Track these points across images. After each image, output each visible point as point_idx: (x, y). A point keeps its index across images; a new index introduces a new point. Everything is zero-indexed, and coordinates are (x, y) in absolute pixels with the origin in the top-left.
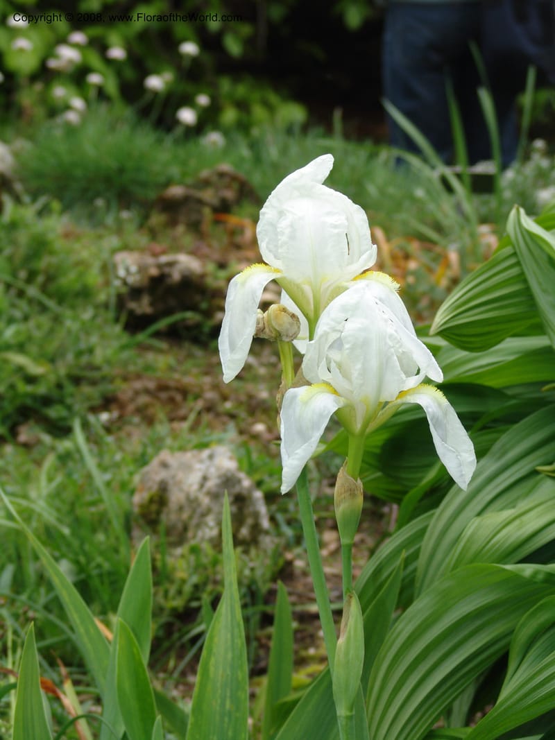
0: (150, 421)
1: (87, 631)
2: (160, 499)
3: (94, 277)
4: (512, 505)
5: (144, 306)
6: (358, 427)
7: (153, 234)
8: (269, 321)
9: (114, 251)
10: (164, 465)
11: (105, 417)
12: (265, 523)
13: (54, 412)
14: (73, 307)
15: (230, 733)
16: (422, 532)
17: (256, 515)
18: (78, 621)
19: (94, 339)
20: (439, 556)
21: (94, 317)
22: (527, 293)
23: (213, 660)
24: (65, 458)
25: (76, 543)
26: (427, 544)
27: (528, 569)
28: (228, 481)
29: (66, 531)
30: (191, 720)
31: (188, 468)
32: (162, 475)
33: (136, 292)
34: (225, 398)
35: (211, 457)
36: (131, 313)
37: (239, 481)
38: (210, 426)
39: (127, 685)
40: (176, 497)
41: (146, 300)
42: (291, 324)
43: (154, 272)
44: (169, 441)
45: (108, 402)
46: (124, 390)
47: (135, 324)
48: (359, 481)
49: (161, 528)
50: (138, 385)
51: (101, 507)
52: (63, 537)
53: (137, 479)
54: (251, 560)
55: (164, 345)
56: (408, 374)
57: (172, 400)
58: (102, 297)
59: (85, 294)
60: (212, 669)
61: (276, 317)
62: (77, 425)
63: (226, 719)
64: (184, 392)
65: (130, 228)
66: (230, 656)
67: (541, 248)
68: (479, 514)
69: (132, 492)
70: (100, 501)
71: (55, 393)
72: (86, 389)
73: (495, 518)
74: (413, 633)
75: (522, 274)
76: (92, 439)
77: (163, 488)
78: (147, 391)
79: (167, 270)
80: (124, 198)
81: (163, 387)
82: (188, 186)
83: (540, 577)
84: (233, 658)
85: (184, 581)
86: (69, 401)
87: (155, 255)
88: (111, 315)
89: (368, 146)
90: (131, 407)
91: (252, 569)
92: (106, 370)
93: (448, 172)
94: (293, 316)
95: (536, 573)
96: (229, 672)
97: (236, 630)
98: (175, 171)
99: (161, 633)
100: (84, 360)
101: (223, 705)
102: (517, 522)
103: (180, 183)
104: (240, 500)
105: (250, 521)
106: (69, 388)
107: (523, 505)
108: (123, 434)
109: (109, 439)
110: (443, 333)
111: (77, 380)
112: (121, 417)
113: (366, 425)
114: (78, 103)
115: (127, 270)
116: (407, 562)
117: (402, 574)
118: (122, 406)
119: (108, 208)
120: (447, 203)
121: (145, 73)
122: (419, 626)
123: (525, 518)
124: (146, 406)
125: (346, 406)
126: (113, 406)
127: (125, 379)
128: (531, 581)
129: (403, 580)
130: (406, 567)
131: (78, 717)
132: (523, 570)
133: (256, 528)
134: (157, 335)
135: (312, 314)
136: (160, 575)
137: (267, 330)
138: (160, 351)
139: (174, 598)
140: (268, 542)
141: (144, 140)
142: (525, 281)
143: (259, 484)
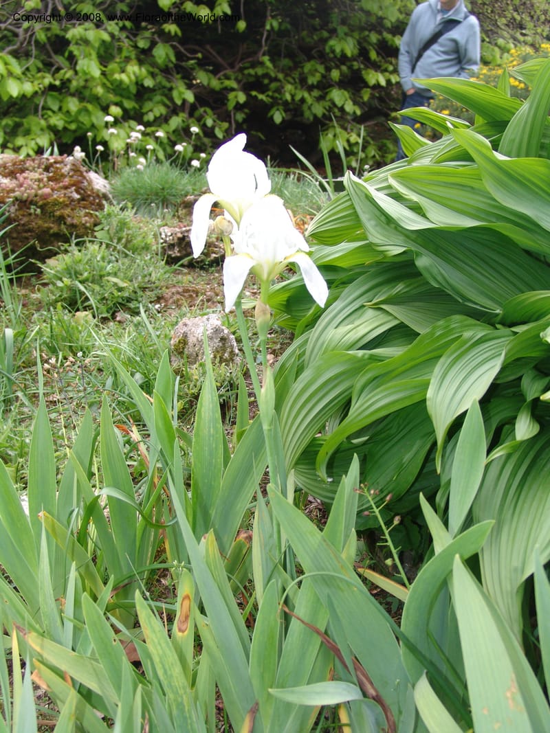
0: (179, 306)
1: (140, 399)
2: (184, 341)
3: (150, 239)
4: (352, 322)
5: (176, 253)
6: (265, 276)
7: (179, 218)
8: (217, 225)
9: (160, 227)
10: (185, 325)
11: (157, 306)
12: (237, 351)
13: (132, 305)
14: (140, 254)
15: (214, 446)
16: (307, 341)
17: (232, 347)
18: (135, 394)
19: (151, 269)
20: (316, 351)
21: (151, 259)
22: (355, 214)
23: (203, 409)
24: (137, 325)
25: (143, 365)
26: (309, 347)
27: (361, 353)
28: (217, 331)
29: (138, 359)
30: (194, 440)
31: (197, 325)
32: (185, 329)
33: (172, 246)
34: (217, 295)
35: (208, 319)
36: (169, 256)
37: (223, 330)
38: (210, 307)
39: (160, 424)
40: (192, 340)
41: (177, 249)
42: (228, 226)
43: (180, 235)
44: (189, 315)
45: (159, 299)
46: (167, 293)
47: (171, 261)
48: (268, 306)
49: (185, 356)
50: (174, 290)
51: (155, 347)
52: (136, 361)
53: (172, 332)
54: (230, 369)
55: (185, 270)
56: (290, 247)
57: (191, 296)
58: (154, 248)
59: (147, 248)
60: (203, 414)
61: (220, 222)
62: (142, 311)
63: (211, 439)
64: (197, 293)
65: (169, 217)
66: (211, 406)
67: (362, 191)
68: (336, 328)
69: (170, 339)
70: (155, 344)
71: (133, 296)
72: (148, 293)
73: (343, 329)
74: (303, 389)
75: (353, 204)
76: (151, 316)
77: (185, 336)
78: (178, 293)
79: (186, 234)
80: (165, 202)
81: (187, 291)
82: (195, 196)
83: (366, 357)
84: (213, 407)
85: (197, 380)
86: (140, 299)
87: (180, 228)
88: (159, 257)
89: (284, 170)
90: (171, 301)
91: (231, 373)
92: (157, 283)
93: (324, 181)
94: (229, 222)
95: (365, 354)
96: (211, 414)
97: (213, 393)
98: (190, 188)
99: (187, 406)
100: (147, 279)
101: (209, 431)
102: (355, 330)
103: (193, 194)
104: (223, 339)
105: (229, 350)
106: (140, 293)
107: (357, 323)
108: (167, 314)
109: (160, 315)
110: (313, 235)
111: (144, 289)
112: (165, 306)
113: (269, 275)
114: (142, 160)
115: (166, 236)
116: (300, 356)
117: (297, 363)
118: (166, 301)
119: (158, 208)
120: (323, 196)
121: (174, 144)
122: (306, 385)
123: (358, 328)
124: (178, 300)
125: (258, 265)
126: (162, 301)
127: (167, 288)
128: (362, 359)
129: (298, 366)
130: (299, 360)
131: (139, 442)
132: (357, 353)
133: (232, 352)
134: (182, 266)
135: (238, 220)
136: (184, 378)
137: (216, 230)
138: (185, 274)
139: (192, 389)
140: (238, 360)
141: (175, 174)
142: (354, 208)
143: (234, 333)
